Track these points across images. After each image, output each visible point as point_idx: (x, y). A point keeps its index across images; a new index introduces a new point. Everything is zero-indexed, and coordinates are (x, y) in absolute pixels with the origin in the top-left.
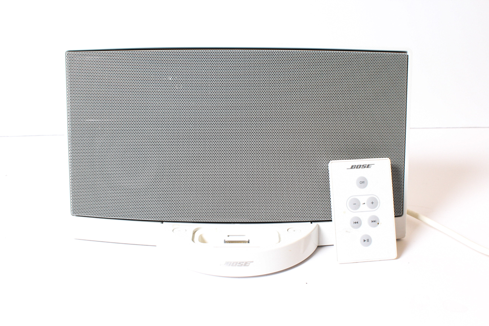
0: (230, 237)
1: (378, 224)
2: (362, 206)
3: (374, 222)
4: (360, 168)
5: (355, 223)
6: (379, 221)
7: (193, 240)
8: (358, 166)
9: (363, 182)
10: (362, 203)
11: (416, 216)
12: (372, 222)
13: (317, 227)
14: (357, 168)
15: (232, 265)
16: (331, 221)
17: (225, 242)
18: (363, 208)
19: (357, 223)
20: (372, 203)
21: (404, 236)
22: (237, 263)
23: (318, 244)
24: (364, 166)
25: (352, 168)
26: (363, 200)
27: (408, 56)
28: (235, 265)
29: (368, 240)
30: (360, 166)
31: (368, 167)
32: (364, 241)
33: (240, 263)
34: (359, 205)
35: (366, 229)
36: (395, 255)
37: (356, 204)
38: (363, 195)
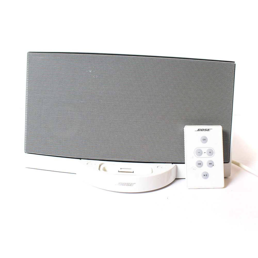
0: (122, 169)
1: (213, 165)
2: (203, 154)
3: (211, 164)
4: (203, 131)
5: (199, 164)
6: (214, 164)
7: (99, 169)
8: (202, 129)
9: (205, 140)
10: (203, 152)
11: (238, 164)
12: (210, 164)
13: (176, 166)
14: (201, 131)
15: (123, 185)
16: (184, 163)
17: (119, 172)
18: (204, 155)
19: (200, 164)
20: (210, 152)
21: (229, 175)
22: (125, 184)
23: (176, 177)
24: (206, 130)
25: (198, 130)
26: (204, 150)
27: (235, 64)
28: (124, 185)
29: (206, 175)
30: (203, 129)
31: (208, 130)
32: (204, 175)
33: (127, 184)
34: (202, 153)
35: (205, 168)
36: (223, 185)
37: (199, 153)
38: (205, 147)
